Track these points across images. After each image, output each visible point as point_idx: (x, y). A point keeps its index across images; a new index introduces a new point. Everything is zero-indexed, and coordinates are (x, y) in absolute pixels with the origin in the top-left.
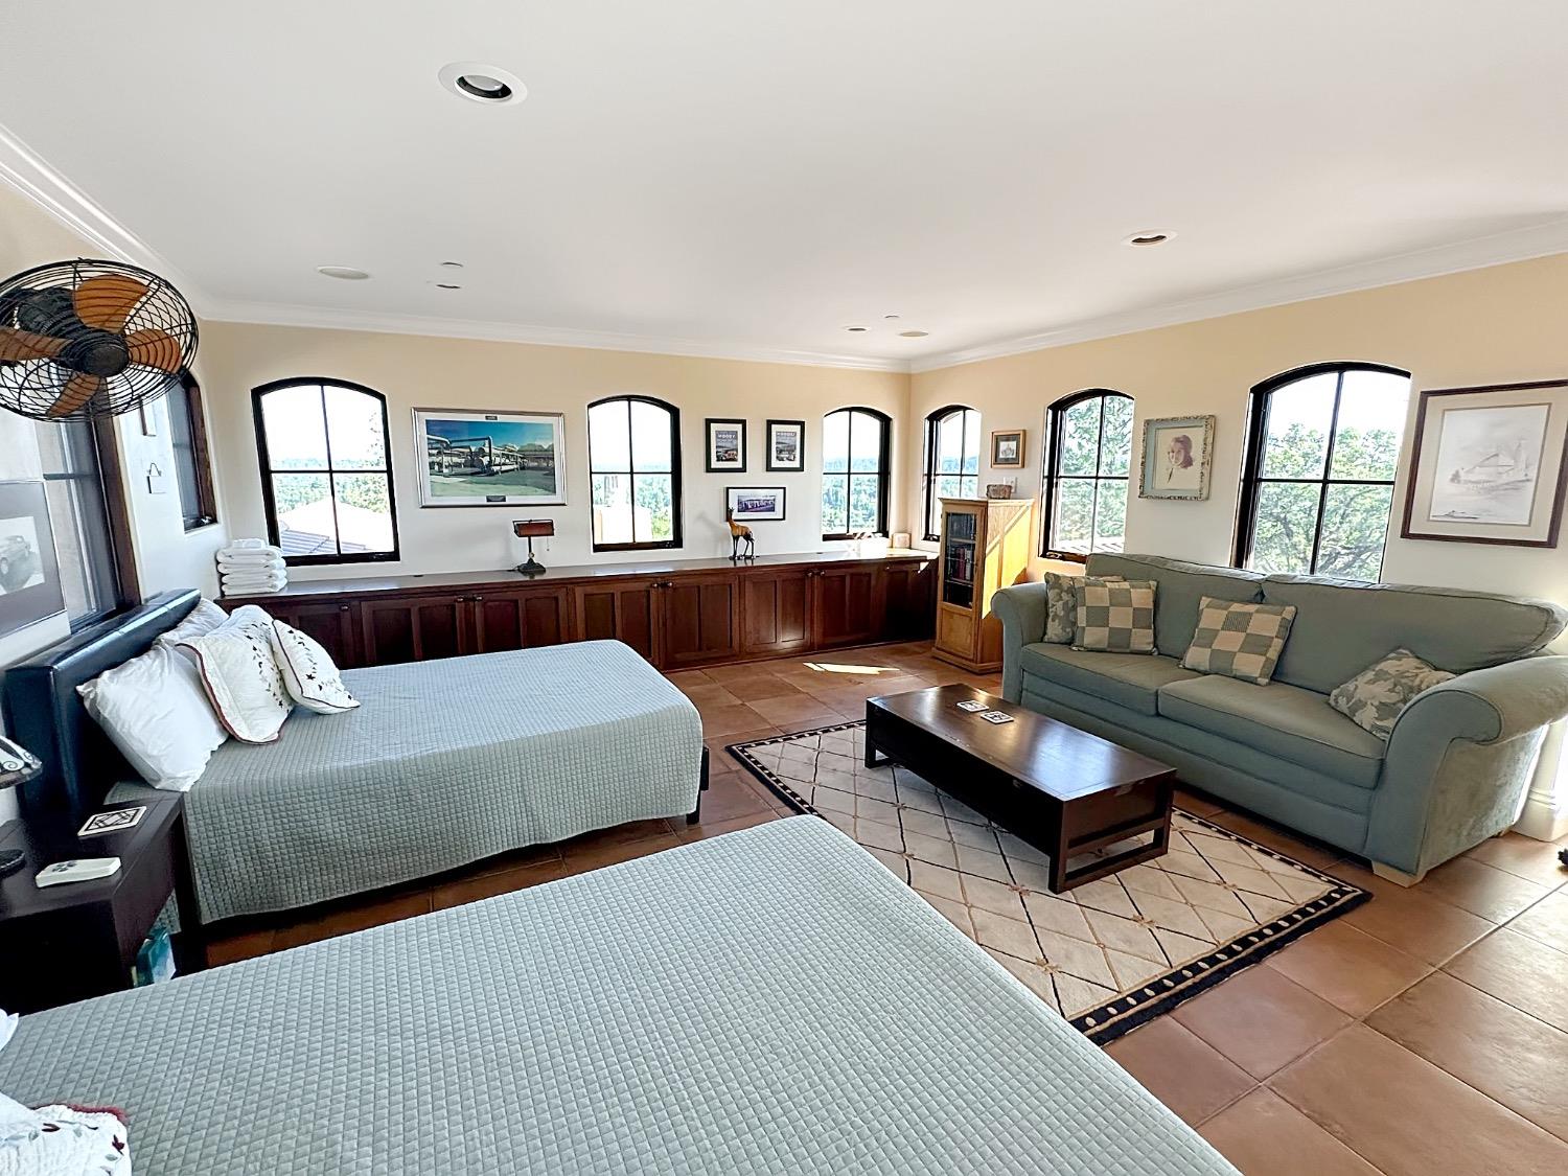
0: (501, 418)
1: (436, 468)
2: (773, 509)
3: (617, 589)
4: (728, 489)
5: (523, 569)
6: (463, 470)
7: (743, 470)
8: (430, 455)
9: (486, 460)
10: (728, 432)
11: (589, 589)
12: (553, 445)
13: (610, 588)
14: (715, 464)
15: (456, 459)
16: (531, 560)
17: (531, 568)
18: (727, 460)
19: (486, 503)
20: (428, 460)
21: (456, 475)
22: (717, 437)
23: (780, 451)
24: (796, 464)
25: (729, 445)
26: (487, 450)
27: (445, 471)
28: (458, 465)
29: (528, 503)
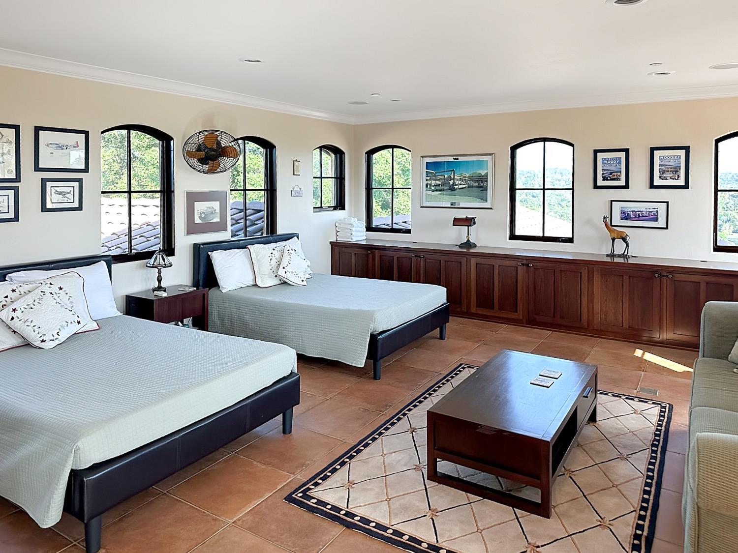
0: (461, 159)
1: (429, 186)
2: (656, 220)
3: (497, 263)
4: (612, 201)
5: (461, 246)
6: (440, 187)
7: (627, 186)
8: (427, 180)
9: (451, 182)
10: (613, 159)
11: (480, 260)
12: (487, 173)
13: (492, 261)
14: (600, 183)
15: (438, 182)
16: (468, 241)
17: (468, 244)
18: (611, 180)
19: (450, 206)
20: (425, 182)
21: (437, 190)
22: (603, 163)
23: (662, 172)
24: (682, 182)
25: (613, 168)
26: (452, 177)
27: (433, 188)
28: (438, 185)
29: (467, 205)
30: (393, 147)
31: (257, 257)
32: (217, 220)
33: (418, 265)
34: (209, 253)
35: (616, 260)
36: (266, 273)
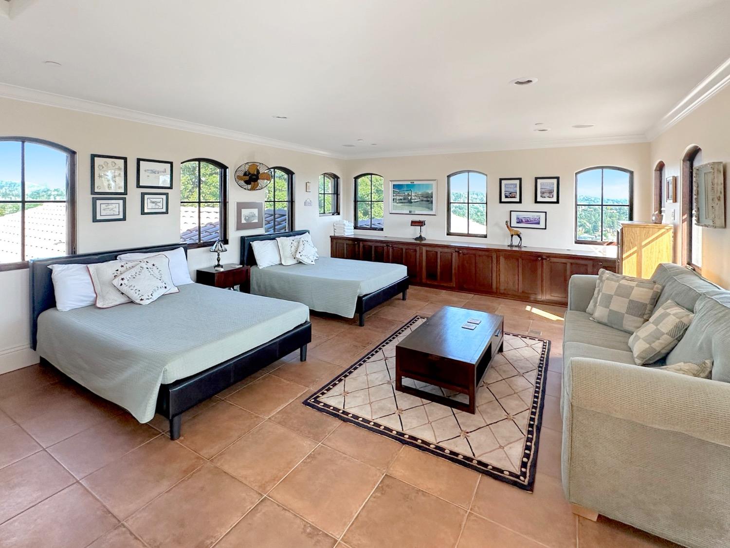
0: (415, 183)
1: (395, 200)
2: (538, 223)
3: (439, 250)
4: (511, 211)
5: (416, 239)
6: (403, 201)
7: (520, 202)
8: (394, 196)
9: (410, 198)
10: (512, 184)
11: (429, 249)
12: (432, 192)
13: (436, 249)
14: (504, 199)
15: (401, 198)
16: (421, 236)
17: (420, 238)
18: (511, 197)
19: (408, 213)
20: (393, 198)
21: (400, 203)
22: (505, 187)
23: (543, 193)
24: (555, 199)
25: (512, 190)
26: (410, 194)
27: (397, 201)
28: (401, 199)
29: (420, 212)
30: (371, 174)
31: (282, 245)
32: (256, 221)
33: (388, 252)
34: (251, 243)
35: (514, 249)
36: (288, 256)
